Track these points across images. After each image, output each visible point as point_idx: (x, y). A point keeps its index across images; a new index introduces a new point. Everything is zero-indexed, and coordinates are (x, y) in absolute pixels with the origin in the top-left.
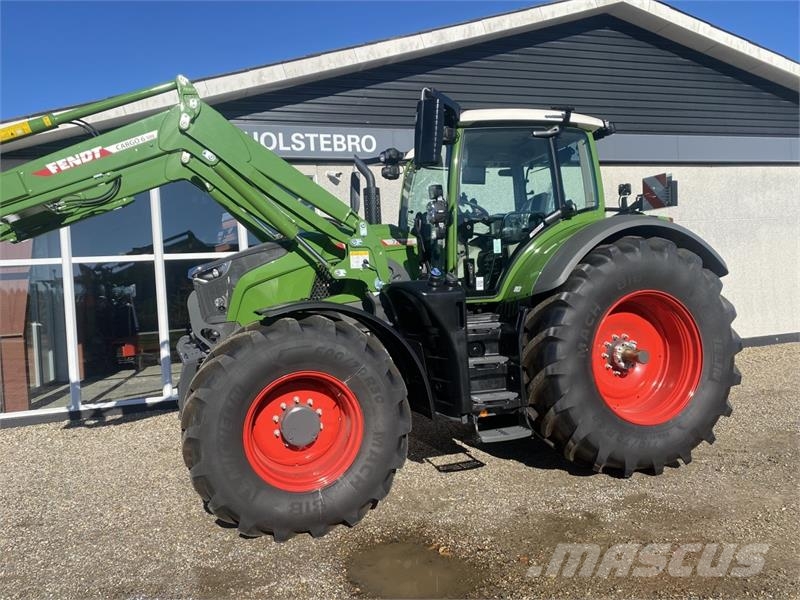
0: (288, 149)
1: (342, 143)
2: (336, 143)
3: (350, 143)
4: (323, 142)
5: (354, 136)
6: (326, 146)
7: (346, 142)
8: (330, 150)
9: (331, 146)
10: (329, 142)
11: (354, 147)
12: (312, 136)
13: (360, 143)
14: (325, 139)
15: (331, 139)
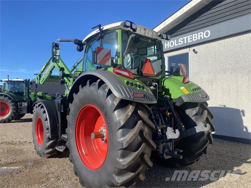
0: (178, 45)
1: (196, 37)
2: (194, 37)
3: (199, 36)
4: (189, 39)
5: (200, 33)
6: (190, 40)
7: (198, 36)
8: (191, 41)
9: (192, 39)
10: (191, 38)
11: (201, 37)
12: (185, 38)
13: (203, 35)
14: (190, 37)
15: (192, 37)
